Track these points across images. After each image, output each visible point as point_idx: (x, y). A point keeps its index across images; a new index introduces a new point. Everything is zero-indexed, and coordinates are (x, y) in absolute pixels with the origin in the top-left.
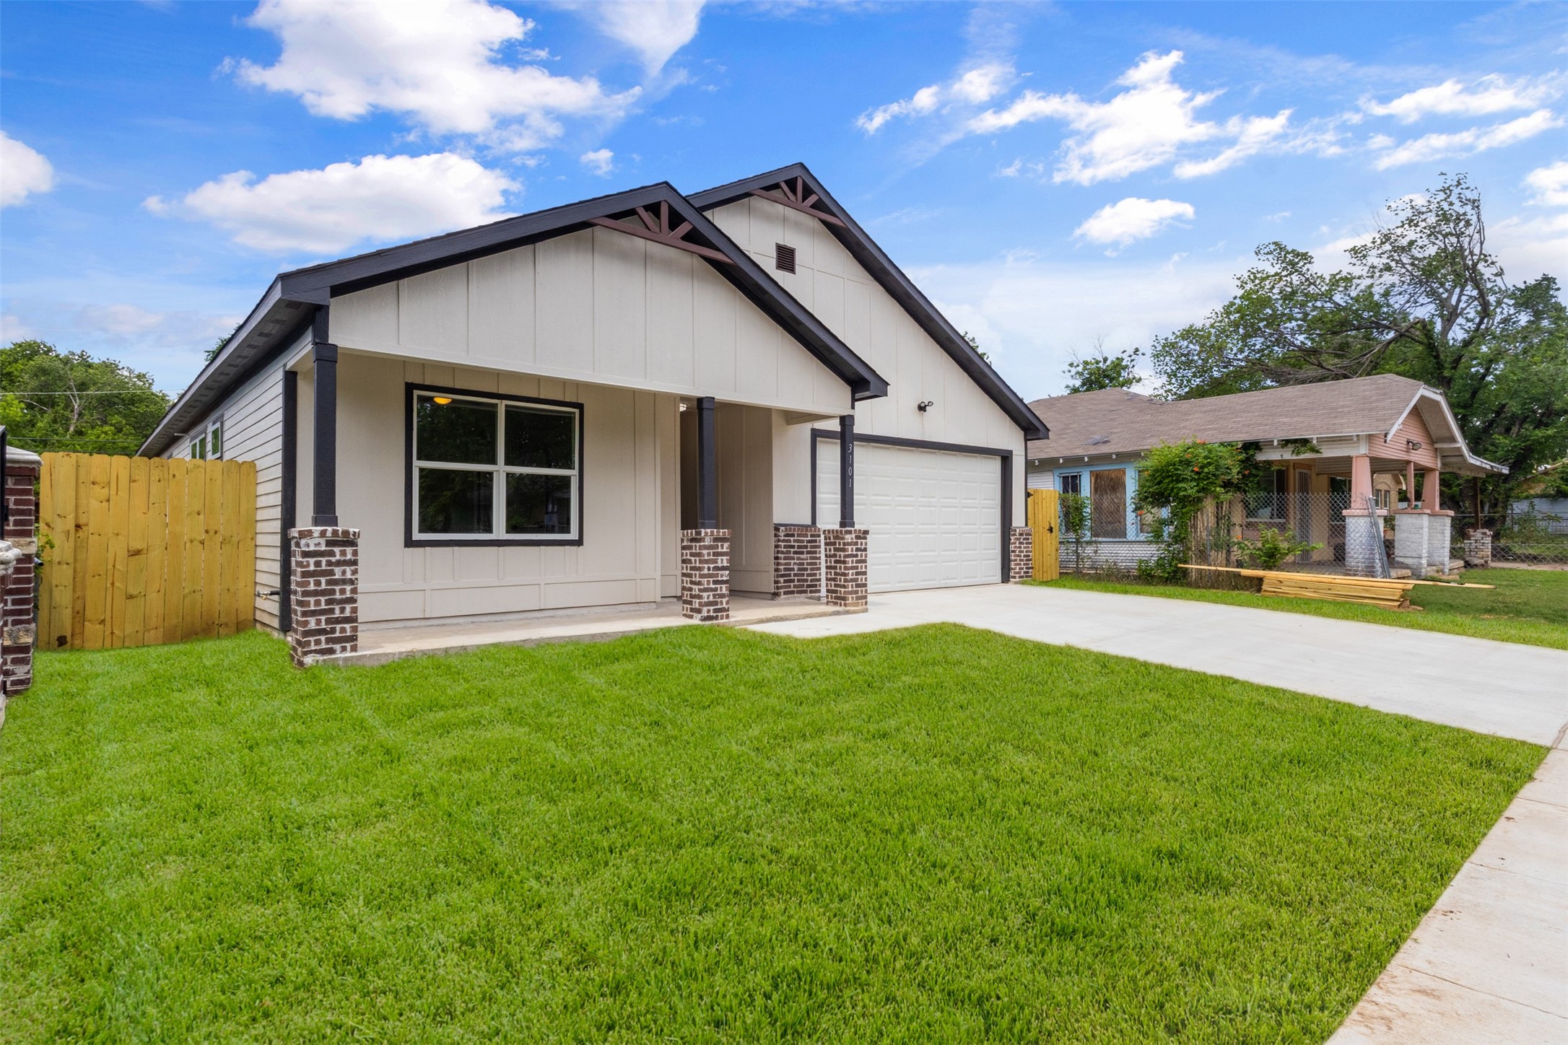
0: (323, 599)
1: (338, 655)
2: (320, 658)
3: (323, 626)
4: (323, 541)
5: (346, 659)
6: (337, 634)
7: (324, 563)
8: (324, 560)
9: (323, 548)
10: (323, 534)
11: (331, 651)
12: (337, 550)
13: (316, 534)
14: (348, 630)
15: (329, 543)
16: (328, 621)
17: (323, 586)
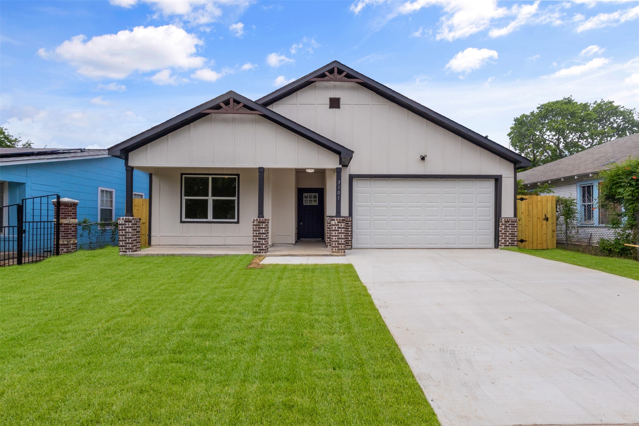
0: (124, 237)
1: (128, 253)
2: (123, 253)
3: (124, 244)
4: (123, 221)
5: (130, 254)
6: (128, 247)
7: (124, 227)
8: (124, 226)
9: (123, 223)
10: (123, 219)
11: (126, 252)
12: (127, 223)
13: (121, 219)
14: (130, 246)
15: (125, 222)
16: (125, 243)
17: (124, 234)
